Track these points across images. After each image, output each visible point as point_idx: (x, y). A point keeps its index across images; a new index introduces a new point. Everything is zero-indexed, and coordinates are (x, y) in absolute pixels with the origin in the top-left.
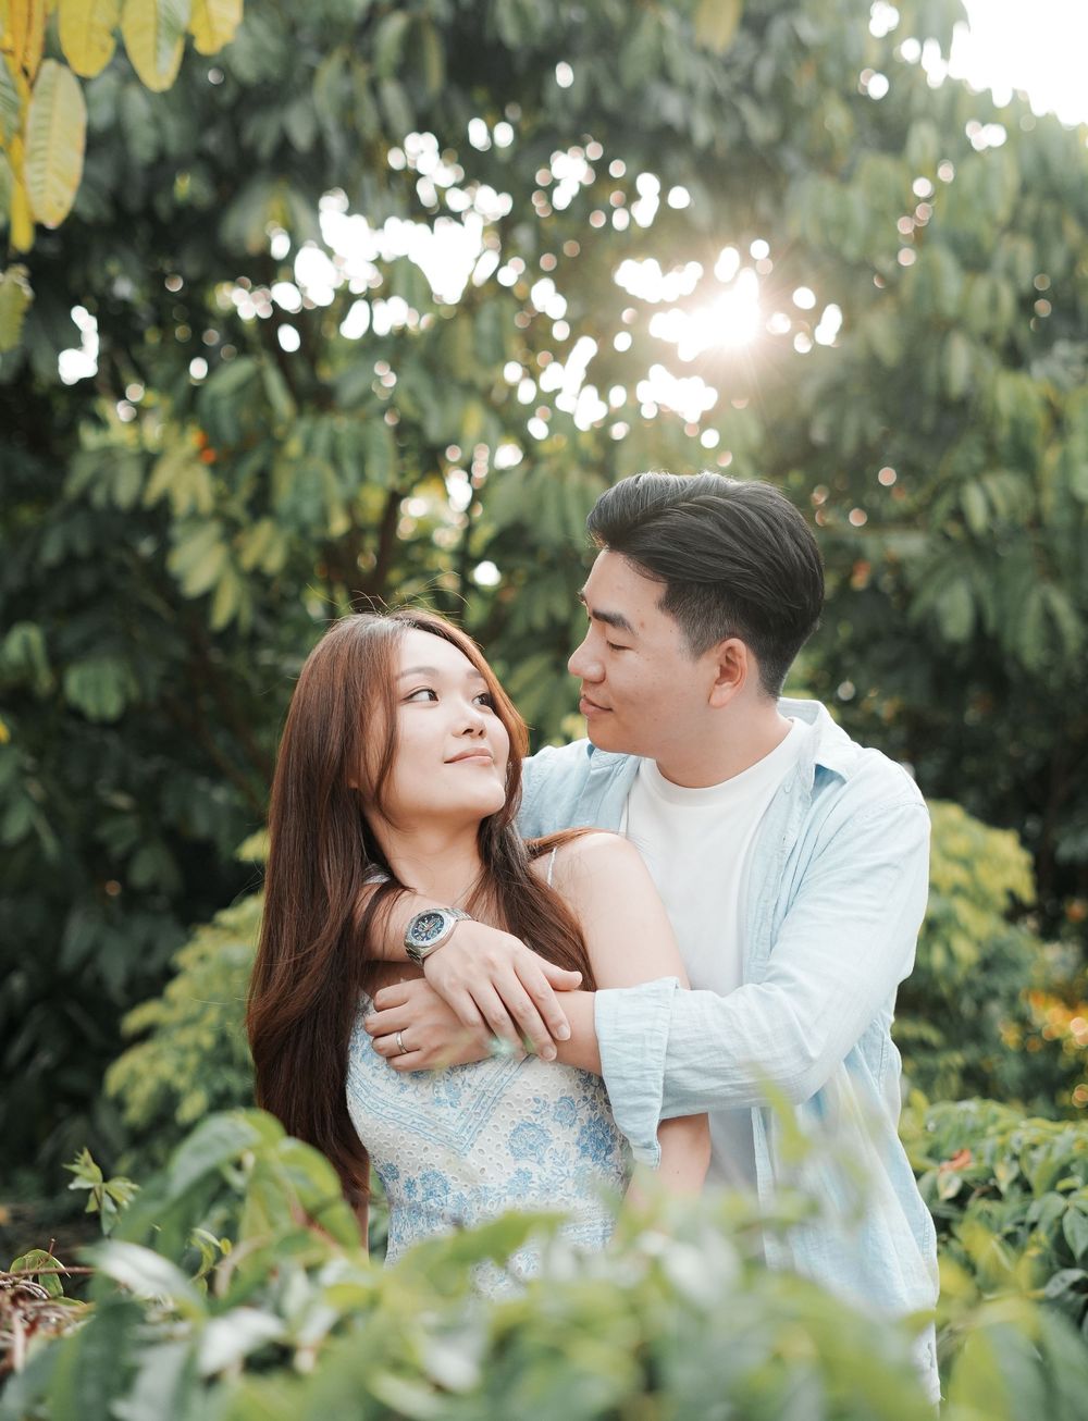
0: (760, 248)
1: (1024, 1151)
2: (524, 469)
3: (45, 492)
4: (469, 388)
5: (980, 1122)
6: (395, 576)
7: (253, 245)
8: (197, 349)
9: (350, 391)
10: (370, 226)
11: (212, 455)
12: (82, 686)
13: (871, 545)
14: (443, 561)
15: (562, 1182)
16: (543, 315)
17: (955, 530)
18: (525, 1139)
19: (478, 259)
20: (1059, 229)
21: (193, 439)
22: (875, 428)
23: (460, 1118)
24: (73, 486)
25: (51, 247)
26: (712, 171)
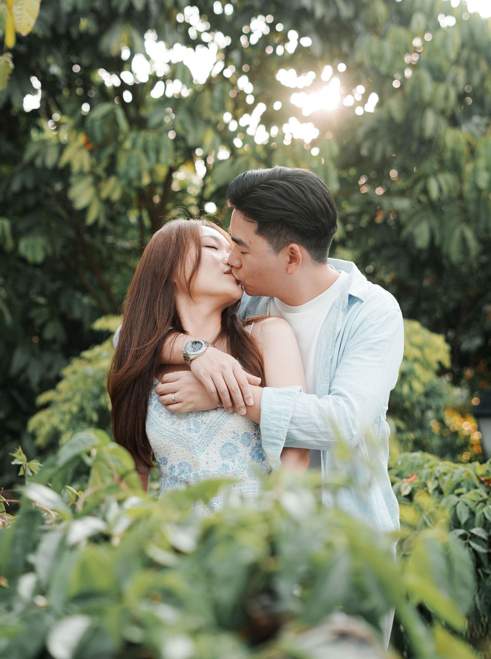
0: (342, 67)
1: (441, 475)
2: (231, 160)
3: (13, 159)
4: (208, 122)
5: (421, 462)
6: (169, 206)
7: (114, 52)
8: (85, 99)
9: (154, 121)
10: (166, 48)
11: (90, 146)
12: (26, 247)
13: (386, 203)
14: (192, 200)
15: (243, 471)
16: (242, 92)
17: (423, 198)
18: (228, 450)
19: (215, 64)
20: (477, 64)
21: (82, 139)
22: (390, 151)
23: (199, 438)
24: (27, 157)
25: (22, 49)
26: (323, 30)
